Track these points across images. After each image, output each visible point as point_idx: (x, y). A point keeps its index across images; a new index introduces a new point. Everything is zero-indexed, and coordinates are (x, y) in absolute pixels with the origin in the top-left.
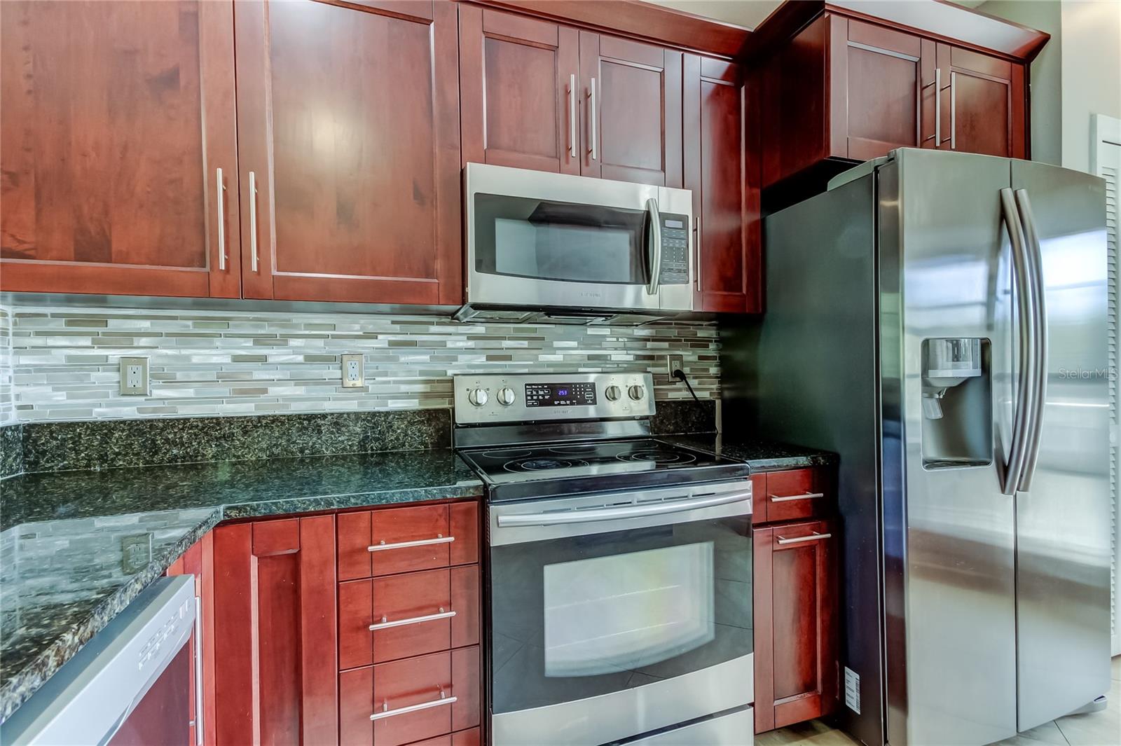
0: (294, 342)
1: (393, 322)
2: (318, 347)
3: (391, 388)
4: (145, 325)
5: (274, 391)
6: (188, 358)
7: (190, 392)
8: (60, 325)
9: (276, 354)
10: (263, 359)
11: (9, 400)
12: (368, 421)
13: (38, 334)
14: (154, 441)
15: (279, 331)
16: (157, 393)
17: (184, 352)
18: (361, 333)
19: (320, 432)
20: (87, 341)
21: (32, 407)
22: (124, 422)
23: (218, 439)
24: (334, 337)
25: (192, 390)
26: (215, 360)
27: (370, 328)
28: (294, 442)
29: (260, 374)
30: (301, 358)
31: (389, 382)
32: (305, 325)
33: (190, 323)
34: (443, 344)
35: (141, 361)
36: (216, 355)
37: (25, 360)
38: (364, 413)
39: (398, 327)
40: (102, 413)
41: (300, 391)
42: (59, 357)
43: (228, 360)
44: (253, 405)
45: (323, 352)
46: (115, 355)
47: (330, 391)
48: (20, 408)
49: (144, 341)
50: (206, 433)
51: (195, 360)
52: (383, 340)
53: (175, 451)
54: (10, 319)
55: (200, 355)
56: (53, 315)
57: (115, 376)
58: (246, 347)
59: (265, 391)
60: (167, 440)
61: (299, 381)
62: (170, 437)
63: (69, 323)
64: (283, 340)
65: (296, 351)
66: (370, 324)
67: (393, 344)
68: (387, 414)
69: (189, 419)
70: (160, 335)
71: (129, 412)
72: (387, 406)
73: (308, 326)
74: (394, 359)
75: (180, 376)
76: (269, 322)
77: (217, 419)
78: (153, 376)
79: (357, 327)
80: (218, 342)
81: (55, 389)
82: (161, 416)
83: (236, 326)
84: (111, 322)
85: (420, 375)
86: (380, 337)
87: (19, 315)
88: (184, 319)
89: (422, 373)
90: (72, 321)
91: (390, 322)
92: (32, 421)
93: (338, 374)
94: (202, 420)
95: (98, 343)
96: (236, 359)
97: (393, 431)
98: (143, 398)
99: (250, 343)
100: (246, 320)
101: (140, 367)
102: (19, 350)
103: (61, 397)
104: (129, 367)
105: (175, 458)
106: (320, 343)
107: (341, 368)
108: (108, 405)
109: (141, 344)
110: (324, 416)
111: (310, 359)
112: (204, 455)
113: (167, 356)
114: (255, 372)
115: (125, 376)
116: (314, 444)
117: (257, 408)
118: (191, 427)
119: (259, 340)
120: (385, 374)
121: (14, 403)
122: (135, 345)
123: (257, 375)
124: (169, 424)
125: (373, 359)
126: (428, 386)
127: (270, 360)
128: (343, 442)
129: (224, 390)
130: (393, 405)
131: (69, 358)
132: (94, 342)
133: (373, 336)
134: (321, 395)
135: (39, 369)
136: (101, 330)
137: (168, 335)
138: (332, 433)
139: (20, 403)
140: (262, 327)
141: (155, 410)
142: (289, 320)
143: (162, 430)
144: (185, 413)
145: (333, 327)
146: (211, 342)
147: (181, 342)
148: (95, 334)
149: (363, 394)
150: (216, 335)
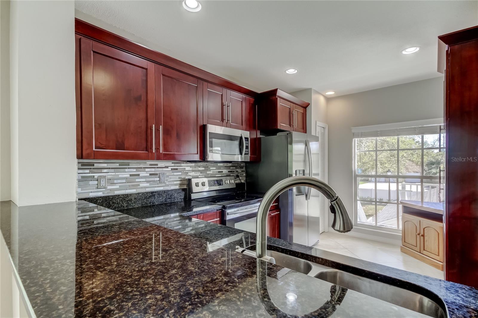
0: (146, 170)
1: (172, 163)
2: (153, 171)
4: (105, 165)
7: (117, 187)
10: (139, 175)
14: (109, 203)
15: (143, 166)
16: (109, 187)
17: (117, 174)
18: (164, 166)
19: (155, 197)
20: (88, 171)
23: (127, 201)
24: (157, 168)
26: (125, 176)
27: (167, 165)
28: (148, 201)
30: (148, 175)
31: (171, 181)
35: (105, 177)
36: (125, 174)
38: (166, 191)
40: (92, 194)
41: (148, 185)
43: (129, 176)
44: (136, 190)
45: (154, 173)
46: (96, 175)
47: (157, 184)
49: (105, 171)
50: (124, 199)
51: (120, 176)
55: (121, 174)
57: (96, 182)
58: (134, 172)
59: (139, 185)
61: (148, 182)
62: (114, 201)
63: (82, 165)
64: (144, 169)
65: (147, 172)
66: (167, 163)
67: (172, 169)
68: (172, 190)
69: (119, 195)
70: (110, 168)
71: (101, 194)
72: (171, 188)
73: (150, 164)
75: (115, 181)
77: (127, 194)
78: (107, 182)
80: (126, 170)
83: (131, 165)
84: (95, 165)
85: (179, 179)
86: (169, 167)
88: (117, 163)
89: (179, 178)
93: (158, 179)
94: (123, 195)
95: (91, 171)
96: (131, 175)
98: (104, 189)
99: (135, 170)
100: (134, 163)
101: (104, 179)
104: (100, 179)
106: (154, 169)
107: (159, 177)
108: (95, 192)
109: (104, 172)
111: (151, 175)
112: (123, 206)
113: (112, 175)
115: (99, 182)
119: (137, 169)
122: (103, 172)
123: (137, 180)
124: (114, 197)
126: (181, 181)
127: (141, 175)
128: (160, 200)
129: (128, 185)
133: (167, 167)
136: (92, 167)
137: (112, 168)
138: (158, 197)
140: (138, 165)
141: (108, 193)
142: (145, 163)
143: (112, 199)
144: (117, 193)
145: (157, 165)
146: (124, 170)
147: (115, 171)
148: (90, 168)
149: (165, 185)
150: (127, 168)
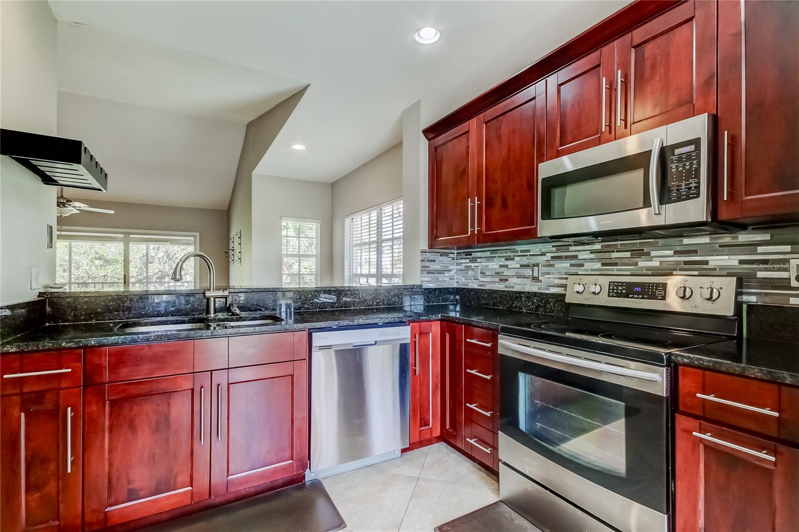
0: (516, 259)
1: (553, 246)
2: (525, 261)
3: (551, 281)
4: (479, 254)
5: (510, 281)
6: (488, 266)
7: (488, 279)
8: (464, 256)
9: (510, 263)
10: (507, 266)
11: (454, 279)
12: (539, 297)
13: (460, 259)
14: (479, 296)
15: (512, 254)
16: (481, 279)
17: (488, 264)
18: (540, 253)
19: (522, 300)
20: (468, 261)
21: (458, 282)
22: (474, 289)
23: (493, 298)
24: (529, 255)
26: (495, 267)
27: (543, 250)
28: (513, 303)
29: (507, 273)
30: (518, 266)
31: (550, 278)
32: (521, 251)
33: (489, 253)
34: (576, 257)
35: (478, 267)
36: (495, 265)
37: (459, 267)
38: (538, 293)
40: (471, 285)
41: (519, 281)
42: (463, 266)
43: (498, 267)
44: (504, 286)
45: (526, 263)
46: (473, 265)
47: (530, 281)
49: (479, 260)
51: (490, 267)
52: (548, 256)
53: (484, 301)
54: (456, 254)
55: (491, 265)
56: (463, 252)
57: (473, 273)
58: (503, 262)
59: (507, 280)
61: (519, 277)
63: (466, 255)
64: (513, 258)
65: (517, 263)
66: (542, 248)
67: (552, 257)
68: (547, 294)
69: (487, 290)
70: (482, 258)
71: (475, 285)
72: (550, 291)
73: (522, 251)
74: (552, 266)
75: (487, 273)
76: (509, 250)
78: (480, 273)
79: (538, 250)
81: (463, 277)
82: (482, 287)
83: (500, 253)
84: (473, 254)
85: (565, 275)
86: (547, 254)
87: (457, 253)
91: (551, 246)
93: (531, 273)
94: (490, 290)
96: (500, 266)
98: (478, 281)
100: (503, 249)
101: (478, 270)
102: (457, 264)
103: (463, 280)
104: (476, 270)
106: (525, 258)
107: (532, 270)
108: (472, 283)
110: (523, 293)
111: (522, 266)
113: (484, 265)
114: (505, 272)
115: (475, 273)
116: (520, 305)
117: (506, 287)
118: (487, 293)
119: (507, 258)
120: (549, 274)
121: (456, 281)
122: (477, 261)
125: (544, 266)
127: (510, 267)
128: (529, 306)
129: (497, 279)
131: (466, 266)
132: (470, 261)
133: (543, 254)
134: (525, 283)
135: (460, 270)
137: (484, 257)
138: (526, 301)
140: (507, 252)
141: (481, 285)
142: (515, 249)
143: (481, 293)
144: (486, 287)
145: (529, 251)
146: (494, 260)
147: (487, 260)
148: (470, 258)
149: (540, 283)
150: (496, 257)
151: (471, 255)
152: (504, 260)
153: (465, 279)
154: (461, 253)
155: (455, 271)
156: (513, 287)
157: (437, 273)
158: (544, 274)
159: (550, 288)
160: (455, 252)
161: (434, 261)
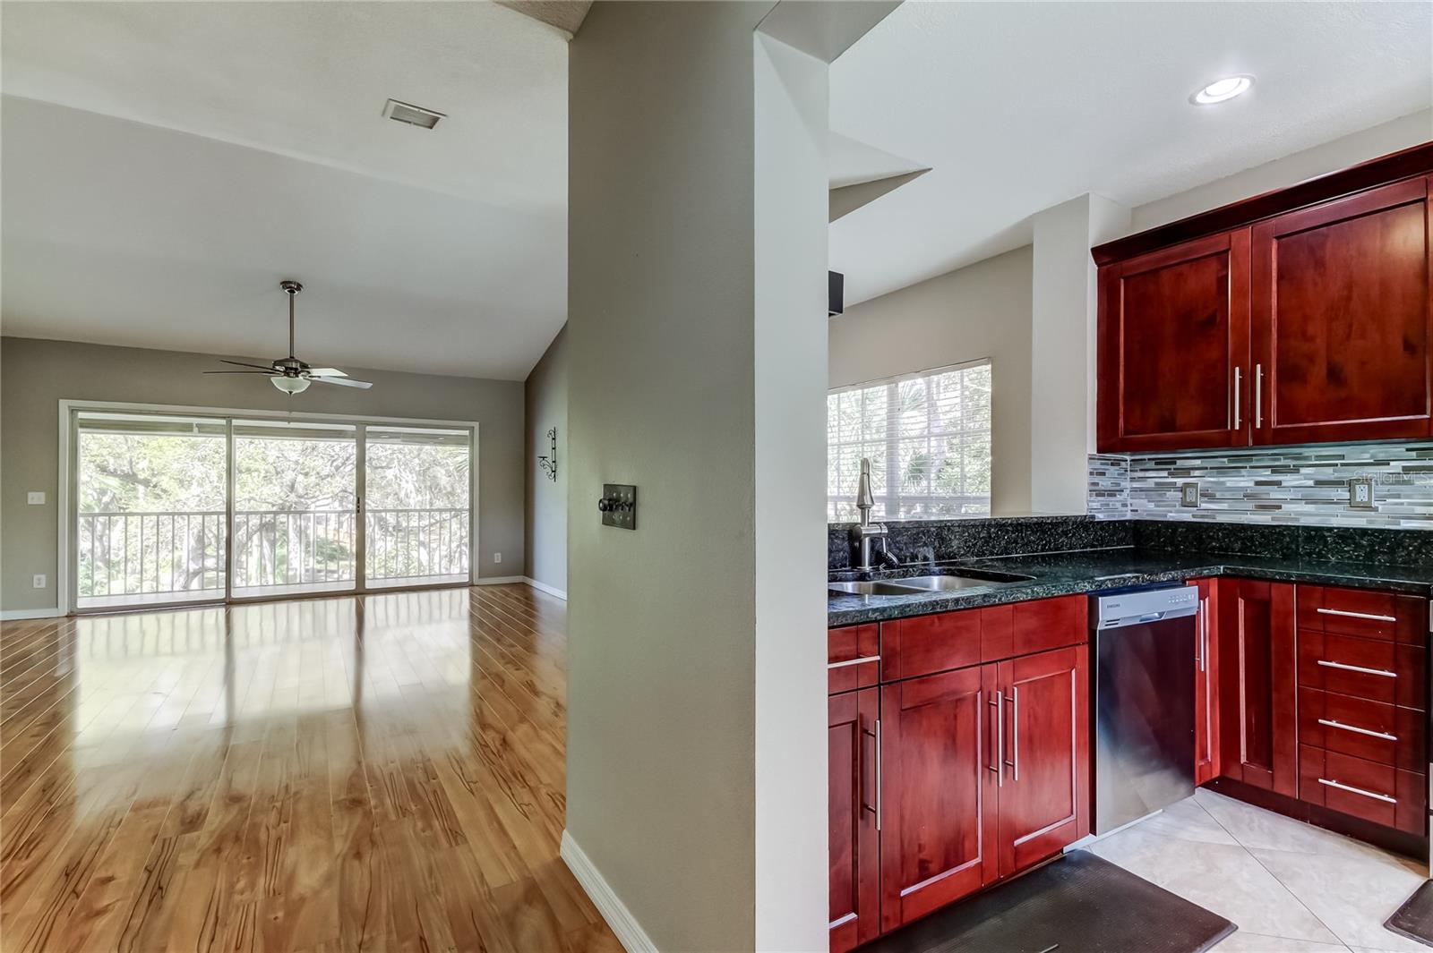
0: (1303, 471)
1: (1408, 450)
2: (1328, 474)
3: (1405, 509)
4: (1198, 462)
5: (1286, 507)
6: (1223, 483)
7: (1225, 506)
8: (1152, 465)
9: (1288, 480)
10: (1278, 483)
11: (1127, 506)
12: (1375, 536)
13: (1142, 470)
14: (1201, 536)
15: (1291, 463)
16: (1204, 506)
17: (1222, 479)
18: (1372, 461)
19: (1326, 541)
20: (1165, 474)
21: (1137, 511)
22: (1184, 522)
23: (1242, 539)
24: (1342, 465)
25: (1226, 505)
26: (1242, 484)
27: (1381, 456)
29: (1275, 494)
30: (1311, 483)
31: (1402, 504)
32: (1317, 456)
33: (1226, 460)
35: (1194, 485)
36: (1243, 481)
37: (1136, 485)
38: (1371, 529)
39: (1414, 453)
40: (1172, 516)
41: (1310, 508)
42: (1150, 483)
43: (1252, 484)
44: (1270, 517)
45: (1332, 478)
46: (1180, 481)
47: (1339, 509)
48: (1132, 511)
49: (1197, 473)
50: (1235, 534)
51: (1228, 484)
52: (1396, 466)
53: (1214, 544)
54: (1129, 463)
55: (1231, 481)
56: (1149, 459)
57: (1180, 495)
58: (1266, 475)
59: (1279, 507)
60: (1209, 537)
61: (1309, 501)
62: (1211, 534)
63: (1156, 464)
64: (1296, 470)
65: (1307, 477)
66: (1382, 452)
67: (1406, 470)
68: (1398, 532)
69: (1223, 524)
70: (1206, 468)
71: (1187, 516)
72: (1399, 524)
73: (1318, 457)
74: (1404, 483)
75: (1218, 495)
76: (1283, 455)
77: (1242, 525)
78: (1201, 495)
79: (1368, 456)
80: (1244, 472)
81: (1149, 501)
82: (1206, 520)
83: (1257, 460)
84: (1178, 461)
86: (1392, 463)
87: (1132, 460)
88: (1221, 457)
90: (1159, 462)
91: (1404, 450)
92: (1137, 518)
93: (1347, 495)
94: (1232, 524)
95: (1171, 474)
96: (1257, 483)
97: (1403, 547)
98: (1195, 509)
99: (1268, 472)
100: (1267, 454)
101: (1195, 489)
102: (1133, 479)
103: (1151, 506)
104: (1188, 489)
105: (1214, 547)
106: (1330, 470)
107: (1350, 491)
108: (1177, 512)
109: (1195, 475)
110: (1330, 529)
111: (1319, 483)
112: (1233, 549)
113: (1210, 482)
114: (1271, 493)
115: (1185, 494)
116: (1320, 550)
117: (1273, 519)
118: (1225, 529)
119: (1275, 470)
120: (1398, 496)
121: (1129, 508)
122: (1192, 475)
123: (1274, 496)
124: (1210, 526)
125: (1385, 483)
127: (1284, 484)
128: (1347, 551)
129: (1250, 505)
130: (1406, 525)
131: (1157, 484)
132: (1169, 474)
133: (1382, 463)
134: (1329, 512)
135: (1142, 490)
136: (1172, 467)
137: (1211, 468)
139: (1132, 508)
140: (1279, 460)
141: (1203, 516)
142: (1300, 454)
143: (1205, 529)
144: (1221, 519)
145: (1343, 457)
146: (1240, 472)
147: (1218, 473)
148: (1170, 469)
149: (1373, 513)
150: (1246, 467)
151: (1175, 463)
152: (1269, 473)
153: (1156, 506)
154: (1145, 460)
155: (1128, 492)
156: (1297, 520)
157: (1109, 495)
158: (1382, 498)
159: (1402, 521)
160: (1128, 458)
161: (1104, 474)
